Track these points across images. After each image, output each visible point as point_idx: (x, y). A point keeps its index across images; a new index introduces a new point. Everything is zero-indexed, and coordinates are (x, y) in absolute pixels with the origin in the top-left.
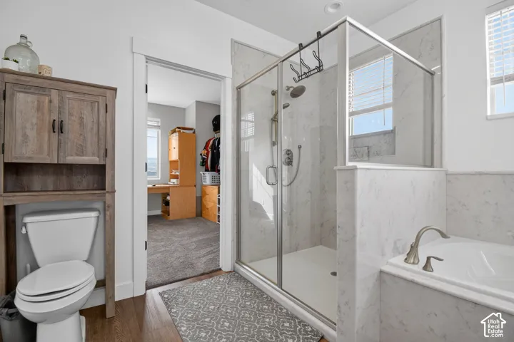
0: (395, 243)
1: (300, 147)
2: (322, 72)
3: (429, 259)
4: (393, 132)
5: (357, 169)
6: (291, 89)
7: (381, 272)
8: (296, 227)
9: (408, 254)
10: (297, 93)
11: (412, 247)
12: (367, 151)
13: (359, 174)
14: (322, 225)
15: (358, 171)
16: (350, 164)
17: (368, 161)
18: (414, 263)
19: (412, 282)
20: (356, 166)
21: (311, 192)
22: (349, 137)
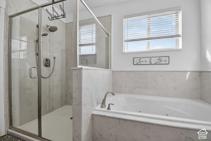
0: (97, 100)
1: (54, 58)
2: (65, 18)
3: (109, 105)
4: (96, 55)
5: (82, 69)
6: (49, 27)
7: (93, 115)
8: (52, 99)
9: (102, 104)
10: (53, 29)
11: (103, 101)
12: (86, 62)
13: (83, 71)
14: (66, 95)
15: (83, 70)
16: (79, 66)
17: (87, 66)
18: (104, 107)
19: (104, 116)
20: (82, 68)
21: (61, 81)
22: (79, 55)
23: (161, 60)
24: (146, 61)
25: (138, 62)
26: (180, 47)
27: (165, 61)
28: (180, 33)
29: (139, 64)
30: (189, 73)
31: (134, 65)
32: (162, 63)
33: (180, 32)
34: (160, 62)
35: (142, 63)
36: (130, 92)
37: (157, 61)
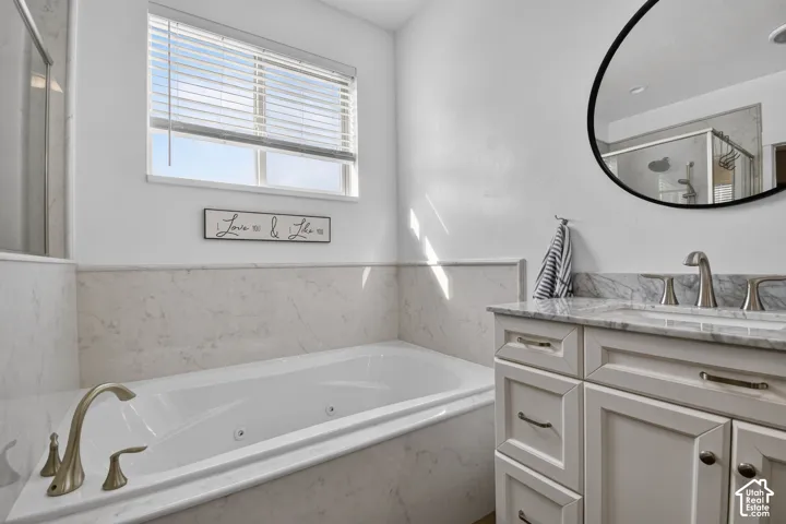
3: (114, 459)
23: (308, 229)
24: (256, 228)
25: (225, 227)
26: (354, 192)
27: (320, 232)
28: (353, 148)
29: (228, 236)
30: (367, 271)
31: (209, 242)
32: (310, 237)
33: (351, 146)
34: (304, 234)
35: (242, 234)
36: (189, 364)
37: (295, 230)
